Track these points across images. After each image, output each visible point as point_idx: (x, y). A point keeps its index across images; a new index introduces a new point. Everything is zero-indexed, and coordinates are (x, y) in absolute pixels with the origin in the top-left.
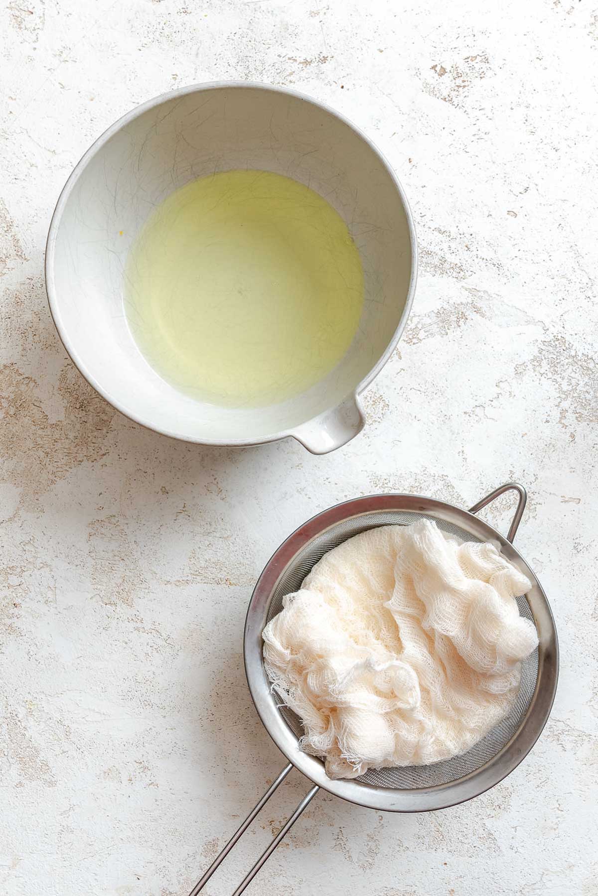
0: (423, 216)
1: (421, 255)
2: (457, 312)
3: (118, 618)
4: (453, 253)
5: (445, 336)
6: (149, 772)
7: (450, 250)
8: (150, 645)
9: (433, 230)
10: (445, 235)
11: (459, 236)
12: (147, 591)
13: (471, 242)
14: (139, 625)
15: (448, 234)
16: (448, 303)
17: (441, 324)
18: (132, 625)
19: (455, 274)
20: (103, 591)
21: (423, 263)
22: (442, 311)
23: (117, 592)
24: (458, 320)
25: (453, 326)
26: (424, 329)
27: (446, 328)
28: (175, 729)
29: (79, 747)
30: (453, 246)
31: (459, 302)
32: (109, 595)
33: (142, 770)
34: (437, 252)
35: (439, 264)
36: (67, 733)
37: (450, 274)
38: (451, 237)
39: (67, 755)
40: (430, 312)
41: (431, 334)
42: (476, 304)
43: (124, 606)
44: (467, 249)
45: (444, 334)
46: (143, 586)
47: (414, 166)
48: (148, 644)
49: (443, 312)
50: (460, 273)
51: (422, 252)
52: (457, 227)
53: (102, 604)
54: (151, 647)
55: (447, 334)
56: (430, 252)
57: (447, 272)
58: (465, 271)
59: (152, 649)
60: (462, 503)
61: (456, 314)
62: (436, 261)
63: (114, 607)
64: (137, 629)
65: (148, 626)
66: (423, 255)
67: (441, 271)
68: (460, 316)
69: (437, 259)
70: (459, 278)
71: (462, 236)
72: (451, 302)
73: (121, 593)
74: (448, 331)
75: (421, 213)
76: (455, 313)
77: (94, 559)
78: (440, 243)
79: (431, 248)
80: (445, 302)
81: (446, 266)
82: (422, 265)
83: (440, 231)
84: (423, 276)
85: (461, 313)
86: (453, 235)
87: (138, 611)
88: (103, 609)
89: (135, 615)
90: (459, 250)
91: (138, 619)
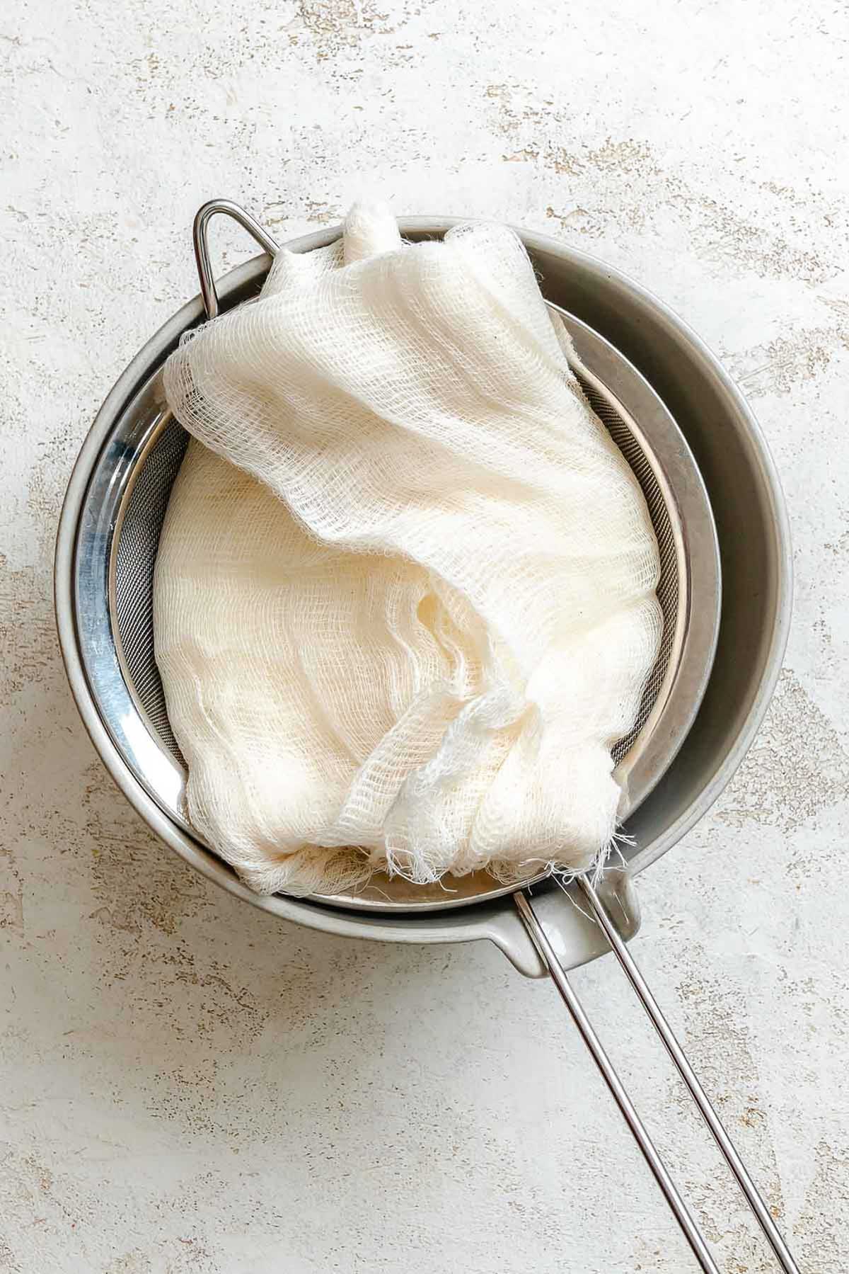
0: (740, 159)
1: (736, 236)
2: (808, 348)
3: (144, 956)
4: (800, 230)
5: (784, 395)
6: (207, 1261)
7: (793, 224)
8: (207, 1008)
9: (760, 187)
10: (783, 197)
11: (811, 198)
12: (201, 901)
13: (836, 209)
14: (186, 968)
15: (789, 194)
16: (791, 329)
17: (776, 372)
18: (170, 970)
19: (803, 273)
20: (115, 902)
21: (741, 251)
22: (779, 345)
23: (142, 904)
24: (811, 363)
25: (800, 375)
26: (744, 381)
27: (788, 379)
28: (257, 1174)
29: (69, 1210)
30: (800, 216)
31: (813, 328)
32: (127, 910)
33: (192, 1256)
34: (767, 230)
35: (771, 253)
36: (45, 1185)
37: (794, 273)
38: (795, 201)
39: (45, 1228)
40: (756, 347)
41: (759, 391)
42: (846, 331)
43: (157, 931)
44: (827, 223)
45: (782, 392)
46: (194, 891)
47: (721, 60)
48: (203, 1007)
49: (782, 348)
50: (813, 270)
51: (738, 231)
52: (807, 179)
53: (113, 929)
54: (209, 1012)
55: (789, 391)
56: (754, 231)
57: (787, 270)
58: (824, 267)
59: (212, 1017)
60: (822, 724)
61: (807, 351)
62: (766, 247)
63: (135, 936)
64: (181, 977)
65: (201, 968)
66: (741, 237)
67: (776, 266)
68: (814, 355)
69: (768, 242)
70: (812, 280)
71: (817, 198)
72: (797, 328)
73: (149, 907)
74: (790, 384)
75: (736, 154)
76: (804, 350)
77: (96, 839)
78: (774, 212)
79: (756, 222)
80: (785, 328)
81: (787, 257)
82: (739, 255)
83: (773, 188)
84: (741, 276)
85: (815, 349)
86: (799, 196)
87: (184, 941)
88: (115, 937)
89: (179, 949)
90: (812, 226)
91: (184, 958)
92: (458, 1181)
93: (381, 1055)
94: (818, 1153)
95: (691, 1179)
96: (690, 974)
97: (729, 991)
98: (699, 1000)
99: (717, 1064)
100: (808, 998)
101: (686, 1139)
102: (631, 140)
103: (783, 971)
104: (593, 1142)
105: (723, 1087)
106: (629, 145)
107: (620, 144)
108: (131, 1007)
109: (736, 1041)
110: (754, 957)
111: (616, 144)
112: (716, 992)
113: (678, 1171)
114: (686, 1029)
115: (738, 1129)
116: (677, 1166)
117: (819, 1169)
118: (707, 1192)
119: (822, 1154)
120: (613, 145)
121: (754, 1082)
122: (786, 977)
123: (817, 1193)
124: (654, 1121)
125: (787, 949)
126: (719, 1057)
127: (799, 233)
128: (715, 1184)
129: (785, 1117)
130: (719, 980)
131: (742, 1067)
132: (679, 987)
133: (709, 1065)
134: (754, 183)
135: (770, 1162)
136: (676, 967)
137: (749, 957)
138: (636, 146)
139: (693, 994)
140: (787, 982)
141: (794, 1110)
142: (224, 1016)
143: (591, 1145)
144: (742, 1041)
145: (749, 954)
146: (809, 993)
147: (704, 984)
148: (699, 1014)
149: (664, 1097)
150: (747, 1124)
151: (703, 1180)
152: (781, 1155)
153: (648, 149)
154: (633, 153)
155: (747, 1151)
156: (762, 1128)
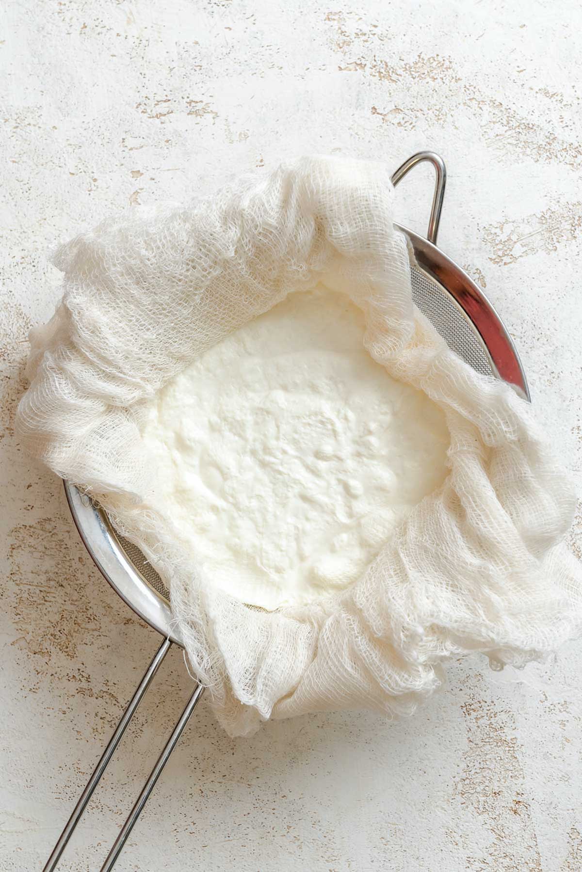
0: (522, 71)
1: (517, 130)
2: (571, 216)
3: (52, 675)
4: (567, 126)
5: (552, 252)
7: (562, 122)
8: (100, 715)
9: (537, 92)
10: (554, 100)
11: (576, 102)
12: (96, 633)
14: (84, 684)
15: (559, 98)
16: (558, 202)
17: (547, 235)
18: (73, 686)
19: (569, 159)
20: (31, 633)
21: (521, 142)
22: (549, 214)
23: (52, 635)
24: (573, 228)
25: (565, 238)
26: (521, 242)
27: (555, 240)
30: (567, 115)
31: (575, 201)
32: (40, 639)
34: (541, 126)
35: (544, 143)
37: (561, 159)
38: (564, 103)
40: (530, 216)
41: (532, 249)
43: (63, 655)
45: (551, 250)
46: (91, 626)
48: (96, 715)
49: (551, 216)
50: (576, 157)
51: (519, 126)
52: (573, 87)
53: (29, 653)
54: (101, 718)
55: (556, 250)
56: (531, 126)
57: (556, 156)
61: (570, 219)
62: (541, 140)
63: (46, 659)
64: (80, 691)
65: (97, 686)
66: (521, 131)
67: (548, 154)
68: (576, 222)
69: (542, 135)
70: (575, 164)
72: (563, 201)
73: (57, 637)
74: (557, 244)
75: (518, 67)
76: (568, 218)
77: (17, 585)
78: (547, 112)
79: (534, 119)
80: (553, 201)
81: (556, 146)
82: (519, 145)
83: (546, 93)
84: (520, 161)
85: (577, 218)
86: (567, 99)
87: (83, 664)
88: (30, 660)
89: (79, 670)
90: (576, 123)
91: (83, 677)
92: (291, 853)
93: (233, 754)
94: (570, 837)
95: (471, 855)
96: (472, 695)
97: (502, 709)
98: (479, 716)
99: (492, 767)
100: (563, 716)
101: (467, 824)
102: (438, 55)
103: (544, 695)
104: (395, 824)
105: (496, 784)
106: (436, 59)
107: (429, 59)
108: (42, 714)
109: (507, 749)
110: (521, 683)
111: (426, 59)
112: (492, 710)
113: (461, 849)
114: (469, 738)
115: (508, 816)
116: (460, 845)
117: (571, 849)
118: (483, 865)
119: (573, 837)
120: (423, 59)
121: (521, 780)
122: (547, 700)
123: (569, 867)
124: (443, 808)
125: (548, 677)
126: (494, 761)
127: (566, 128)
128: (489, 859)
129: (544, 809)
130: (495, 701)
131: (512, 768)
132: (464, 705)
133: (486, 766)
134: (532, 89)
135: (533, 843)
136: (461, 690)
137: (518, 683)
138: (442, 60)
139: (475, 711)
140: (547, 704)
141: (551, 803)
142: (113, 722)
143: (394, 826)
144: (512, 749)
145: (518, 681)
146: (564, 712)
147: (483, 704)
148: (478, 727)
149: (450, 790)
150: (515, 813)
151: (480, 855)
152: (541, 837)
153: (450, 62)
154: (439, 65)
155: (515, 834)
156: (526, 816)
